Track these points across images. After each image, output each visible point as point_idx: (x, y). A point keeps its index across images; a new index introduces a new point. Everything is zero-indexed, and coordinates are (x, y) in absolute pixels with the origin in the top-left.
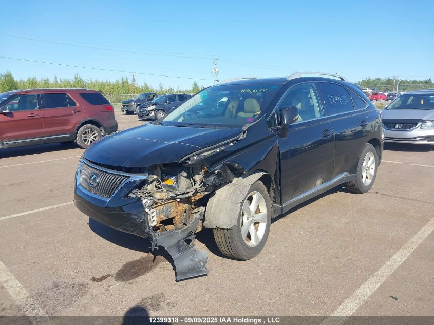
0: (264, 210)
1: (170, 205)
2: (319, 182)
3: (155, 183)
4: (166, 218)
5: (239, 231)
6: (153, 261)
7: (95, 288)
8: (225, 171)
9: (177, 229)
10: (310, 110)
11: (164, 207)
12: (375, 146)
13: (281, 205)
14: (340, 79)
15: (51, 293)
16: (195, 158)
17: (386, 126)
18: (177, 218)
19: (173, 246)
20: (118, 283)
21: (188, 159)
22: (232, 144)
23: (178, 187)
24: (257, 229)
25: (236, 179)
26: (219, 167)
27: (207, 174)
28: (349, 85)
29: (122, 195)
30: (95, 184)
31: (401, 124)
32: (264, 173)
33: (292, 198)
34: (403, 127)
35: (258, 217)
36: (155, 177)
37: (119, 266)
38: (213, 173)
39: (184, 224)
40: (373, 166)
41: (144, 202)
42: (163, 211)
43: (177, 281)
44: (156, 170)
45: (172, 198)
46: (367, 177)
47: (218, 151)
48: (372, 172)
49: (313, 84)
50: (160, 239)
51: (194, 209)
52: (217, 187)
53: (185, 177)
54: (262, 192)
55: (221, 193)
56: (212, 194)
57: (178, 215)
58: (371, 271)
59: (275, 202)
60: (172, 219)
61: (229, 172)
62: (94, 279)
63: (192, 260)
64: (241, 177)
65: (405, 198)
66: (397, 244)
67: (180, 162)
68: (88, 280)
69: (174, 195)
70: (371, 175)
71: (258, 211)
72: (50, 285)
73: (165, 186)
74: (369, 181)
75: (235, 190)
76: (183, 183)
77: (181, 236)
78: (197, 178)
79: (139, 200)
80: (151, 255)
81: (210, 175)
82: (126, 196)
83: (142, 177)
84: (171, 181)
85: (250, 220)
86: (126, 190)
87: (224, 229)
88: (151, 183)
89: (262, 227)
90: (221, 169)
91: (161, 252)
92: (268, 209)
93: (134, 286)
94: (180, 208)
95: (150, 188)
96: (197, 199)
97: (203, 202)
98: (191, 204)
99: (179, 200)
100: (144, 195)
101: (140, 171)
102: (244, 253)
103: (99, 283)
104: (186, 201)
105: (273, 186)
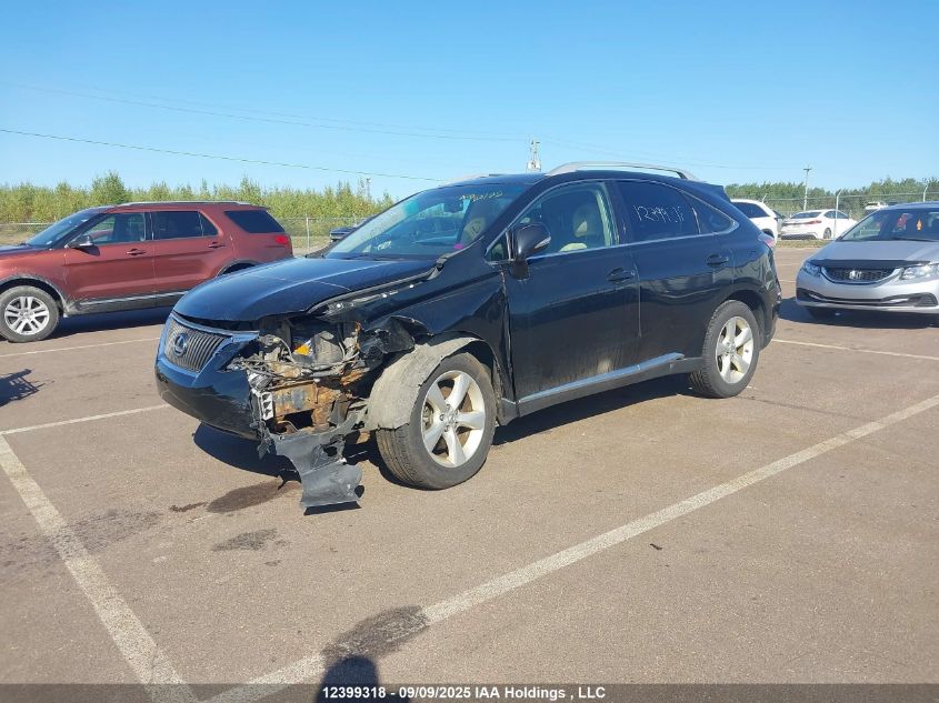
0: (478, 405)
1: (301, 388)
2: (605, 366)
3: (277, 350)
4: (294, 411)
5: (418, 434)
6: (280, 487)
7: (171, 519)
8: (394, 330)
9: (318, 431)
11: (293, 391)
12: (753, 308)
13: (515, 399)
14: (678, 176)
15: (100, 524)
16: (339, 306)
17: (831, 275)
18: (316, 412)
19: (305, 456)
20: (210, 515)
21: (326, 308)
22: (412, 286)
23: (316, 358)
24: (463, 442)
25: (417, 347)
26: (382, 324)
27: (363, 337)
28: (698, 188)
29: (217, 366)
30: (181, 351)
31: (861, 270)
32: (474, 339)
33: (540, 390)
34: (863, 278)
35: (463, 419)
36: (276, 340)
37: (222, 492)
38: (372, 333)
39: (331, 425)
40: (749, 346)
41: (251, 377)
42: (289, 398)
43: (310, 511)
44: (280, 327)
45: (306, 376)
46: (733, 367)
47: (385, 296)
48: (747, 357)
49: (602, 185)
50: (284, 444)
51: (354, 401)
52: (388, 360)
53: (329, 341)
54: (473, 374)
55: (391, 372)
56: (376, 374)
57: (318, 407)
59: (504, 396)
60: (309, 413)
61: (402, 332)
62: (175, 509)
63: (333, 481)
64: (426, 345)
65: (801, 408)
67: (309, 312)
68: (164, 509)
69: (308, 371)
70: (742, 363)
71: (465, 404)
72: (102, 513)
73: (297, 358)
74: (738, 376)
75: (413, 364)
76: (327, 353)
77: (322, 439)
78: (350, 342)
79: (244, 374)
80: (280, 480)
81: (368, 338)
82: (224, 367)
83: (248, 336)
84: (305, 349)
85: (446, 420)
86: (224, 359)
87: (390, 430)
88: (271, 349)
89: (475, 439)
90: (386, 326)
91: (284, 470)
92: (487, 406)
93: (234, 519)
94: (322, 396)
95: (270, 357)
96: (352, 380)
97: (363, 388)
98: (344, 390)
99: (317, 380)
100: (250, 367)
101: (249, 326)
102: (428, 474)
103: (180, 514)
104: (331, 382)
105: (497, 365)
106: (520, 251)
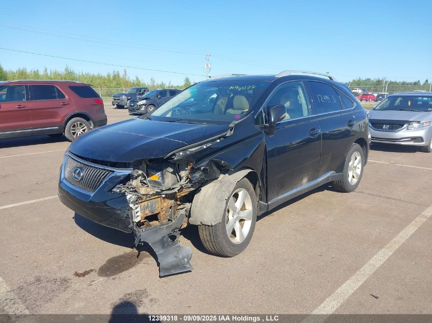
0: (249, 207)
1: (154, 200)
2: (305, 180)
3: (140, 178)
4: (150, 214)
5: (224, 228)
6: (138, 256)
7: (77, 284)
8: (211, 168)
9: (163, 225)
10: (297, 108)
11: (149, 203)
12: (362, 146)
13: (267, 202)
14: (328, 79)
15: (32, 288)
16: (181, 153)
17: (374, 127)
18: (162, 214)
19: (157, 242)
20: (101, 279)
21: (174, 154)
22: (218, 141)
23: (164, 182)
24: (242, 226)
25: (222, 176)
26: (205, 163)
27: (193, 171)
28: (337, 84)
29: (106, 189)
30: (80, 178)
31: (388, 124)
32: (250, 170)
33: (278, 196)
34: (389, 128)
35: (243, 215)
36: (140, 172)
37: (102, 261)
38: (199, 169)
39: (169, 220)
40: (360, 166)
41: (128, 197)
42: (147, 207)
43: (160, 277)
44: (141, 165)
45: (158, 193)
46: (353, 177)
47: (205, 147)
48: (358, 171)
49: (302, 83)
50: (144, 234)
51: (179, 205)
52: (203, 183)
53: (171, 173)
54: (248, 190)
55: (207, 190)
56: (197, 191)
57: (162, 211)
58: (353, 270)
59: (261, 199)
60: (157, 215)
61: (215, 168)
62: (77, 275)
63: (176, 257)
64: (227, 174)
65: (390, 198)
66: (380, 243)
67: (165, 158)
68: (70, 275)
69: (159, 191)
70: (357, 174)
71: (243, 208)
72: (32, 280)
73: (150, 181)
74: (355, 181)
75: (221, 187)
76: (169, 179)
77: (165, 232)
78: (183, 174)
79: (124, 195)
80: (135, 251)
81: (196, 172)
82: (111, 190)
83: (126, 172)
84: (156, 177)
85: (235, 217)
86: (111, 185)
87: (209, 226)
88: (136, 178)
89: (248, 224)
90: (207, 165)
91: (145, 247)
92: (253, 206)
93: (117, 281)
94: (165, 204)
95: (134, 183)
96: (183, 195)
97: (189, 198)
98: (176, 200)
99: (164, 196)
100: (128, 190)
101: (125, 166)
102: (229, 250)
103: (82, 278)
104: (172, 197)
105: (260, 183)
106: (273, 120)
